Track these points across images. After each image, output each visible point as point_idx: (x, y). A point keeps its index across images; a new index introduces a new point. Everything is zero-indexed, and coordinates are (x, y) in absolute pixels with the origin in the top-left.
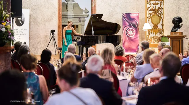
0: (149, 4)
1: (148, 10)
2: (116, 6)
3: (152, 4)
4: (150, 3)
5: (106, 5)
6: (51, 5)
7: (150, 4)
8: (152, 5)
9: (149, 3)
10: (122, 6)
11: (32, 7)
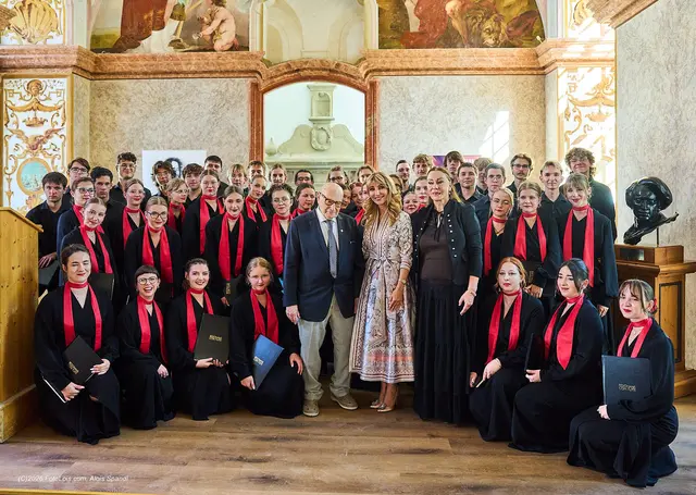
0: (571, 119)
1: (567, 139)
2: (449, 130)
3: (583, 117)
4: (577, 113)
5: (412, 125)
6: (229, 132)
7: (578, 118)
8: (583, 123)
9: (573, 115)
10: (473, 128)
11: (171, 141)
